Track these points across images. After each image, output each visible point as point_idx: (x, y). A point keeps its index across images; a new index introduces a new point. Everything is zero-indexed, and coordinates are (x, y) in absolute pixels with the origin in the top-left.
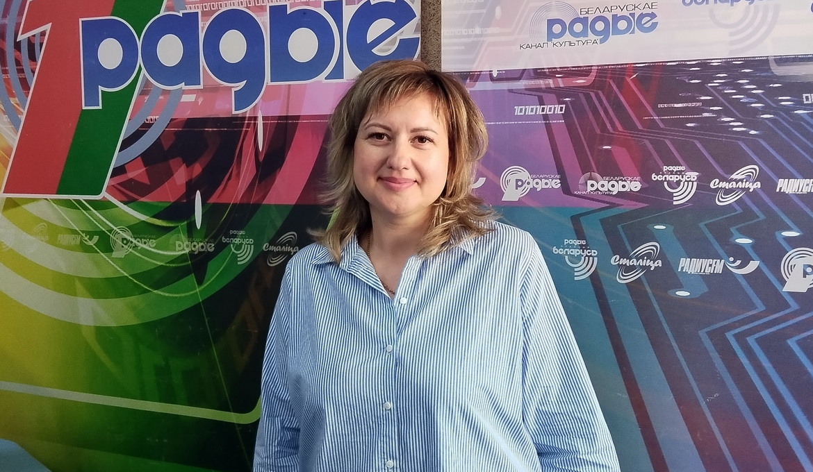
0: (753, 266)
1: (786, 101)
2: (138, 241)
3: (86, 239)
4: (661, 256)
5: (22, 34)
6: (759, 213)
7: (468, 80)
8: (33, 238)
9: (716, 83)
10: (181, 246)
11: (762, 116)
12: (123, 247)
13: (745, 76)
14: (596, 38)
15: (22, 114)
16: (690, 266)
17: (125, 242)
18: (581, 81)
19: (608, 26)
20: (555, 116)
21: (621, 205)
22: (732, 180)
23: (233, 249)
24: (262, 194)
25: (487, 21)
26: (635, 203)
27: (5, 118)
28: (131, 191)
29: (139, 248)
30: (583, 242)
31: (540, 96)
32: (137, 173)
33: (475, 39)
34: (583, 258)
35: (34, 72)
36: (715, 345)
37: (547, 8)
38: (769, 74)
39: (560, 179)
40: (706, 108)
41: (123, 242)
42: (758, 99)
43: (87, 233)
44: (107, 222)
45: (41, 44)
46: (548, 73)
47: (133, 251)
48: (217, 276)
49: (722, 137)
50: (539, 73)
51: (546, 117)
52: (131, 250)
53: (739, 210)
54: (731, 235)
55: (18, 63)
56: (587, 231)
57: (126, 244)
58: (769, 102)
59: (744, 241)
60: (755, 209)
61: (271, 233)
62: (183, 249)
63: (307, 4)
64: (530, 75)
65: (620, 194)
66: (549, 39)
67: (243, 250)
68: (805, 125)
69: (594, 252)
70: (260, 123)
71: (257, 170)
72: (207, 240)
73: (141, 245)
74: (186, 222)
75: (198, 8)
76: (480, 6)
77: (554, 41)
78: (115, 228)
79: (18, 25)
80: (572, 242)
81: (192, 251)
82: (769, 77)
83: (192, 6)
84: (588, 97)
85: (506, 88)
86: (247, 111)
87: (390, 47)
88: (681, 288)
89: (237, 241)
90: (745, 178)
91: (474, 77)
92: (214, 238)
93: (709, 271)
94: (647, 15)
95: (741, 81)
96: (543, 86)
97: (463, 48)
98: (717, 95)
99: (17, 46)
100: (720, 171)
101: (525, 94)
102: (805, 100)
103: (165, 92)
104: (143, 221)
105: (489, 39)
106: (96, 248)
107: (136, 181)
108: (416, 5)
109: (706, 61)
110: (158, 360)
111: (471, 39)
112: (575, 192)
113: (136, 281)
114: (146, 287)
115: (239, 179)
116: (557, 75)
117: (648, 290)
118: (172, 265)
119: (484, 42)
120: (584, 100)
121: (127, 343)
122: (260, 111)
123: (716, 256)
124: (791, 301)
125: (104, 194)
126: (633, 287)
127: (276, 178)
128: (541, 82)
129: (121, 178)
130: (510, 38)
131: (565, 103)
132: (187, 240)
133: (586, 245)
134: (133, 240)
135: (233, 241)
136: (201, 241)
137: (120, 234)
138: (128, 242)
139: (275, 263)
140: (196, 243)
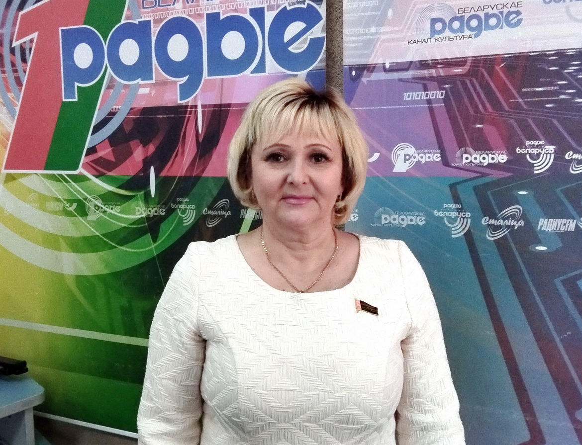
2: (107, 207)
3: (68, 205)
4: (524, 217)
5: (16, 41)
7: (365, 72)
8: (27, 205)
9: (571, 69)
10: (139, 211)
12: (95, 212)
14: (471, 33)
15: (17, 105)
16: (547, 225)
17: (97, 208)
18: (458, 71)
19: (481, 22)
20: (437, 101)
21: (491, 175)
23: (180, 214)
24: (201, 169)
25: (381, 21)
26: (501, 172)
27: (4, 109)
28: (101, 167)
29: (108, 213)
30: (459, 206)
31: (424, 83)
32: (105, 152)
33: (371, 37)
34: (459, 219)
35: (25, 72)
36: (568, 291)
37: (430, 9)
39: (440, 153)
40: (563, 91)
41: (95, 208)
43: (68, 201)
44: (83, 192)
45: (31, 49)
46: (431, 65)
47: (103, 215)
48: (168, 235)
49: (576, 115)
50: (423, 65)
51: (429, 101)
52: (101, 214)
55: (13, 65)
56: (462, 196)
57: (97, 210)
61: (209, 200)
62: (141, 214)
63: (236, 11)
64: (416, 66)
65: (490, 165)
66: (432, 35)
67: (187, 214)
69: (468, 215)
70: (200, 110)
71: (198, 149)
72: (159, 206)
73: (109, 211)
74: (143, 192)
75: (151, 17)
76: (375, 8)
77: (437, 36)
78: (89, 197)
79: (13, 34)
80: (450, 206)
81: (148, 215)
83: (146, 15)
84: (464, 84)
85: (397, 78)
86: (189, 101)
87: (301, 45)
88: (539, 243)
89: (182, 207)
91: (371, 68)
92: (165, 204)
93: (563, 229)
94: (514, 12)
96: (427, 75)
97: (362, 44)
98: (571, 79)
99: (12, 51)
100: (574, 144)
101: (412, 82)
103: (126, 86)
104: (110, 191)
105: (382, 37)
106: (75, 213)
107: (104, 159)
108: (322, 9)
109: (563, 51)
110: (124, 301)
111: (368, 37)
112: (453, 165)
113: (106, 240)
114: (113, 244)
115: (184, 156)
116: (438, 66)
117: (512, 245)
118: (133, 226)
119: (378, 39)
120: (460, 86)
121: (100, 288)
122: (199, 101)
123: (570, 217)
125: (81, 169)
126: (500, 243)
127: (212, 155)
128: (426, 71)
129: (93, 157)
130: (400, 35)
131: (445, 89)
132: (144, 205)
133: (462, 209)
134: (102, 206)
135: (180, 207)
136: (155, 207)
137: (93, 201)
138: (99, 208)
139: (212, 224)
140: (151, 209)
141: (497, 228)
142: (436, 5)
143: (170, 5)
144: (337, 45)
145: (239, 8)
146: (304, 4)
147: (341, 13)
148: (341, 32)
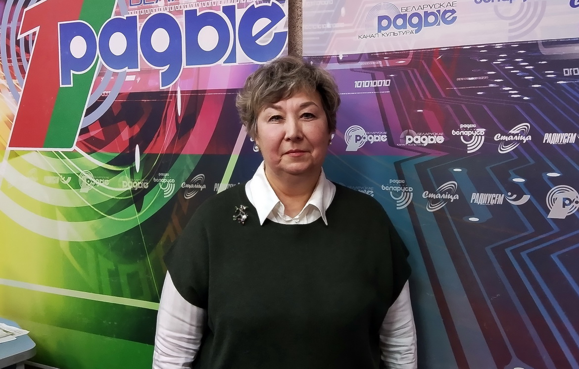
0: (526, 198)
1: (550, 74)
2: (97, 181)
3: (63, 179)
4: (458, 191)
5: (21, 34)
6: (530, 159)
7: (322, 63)
8: (27, 179)
9: (499, 61)
10: (125, 184)
11: (533, 86)
12: (87, 185)
13: (520, 56)
14: (412, 29)
15: (20, 91)
17: (88, 181)
18: (401, 62)
19: (421, 20)
20: (383, 88)
21: (430, 154)
22: (510, 134)
23: (161, 187)
24: (180, 147)
25: (335, 19)
26: (438, 152)
27: (10, 94)
28: (91, 145)
29: (98, 186)
30: (403, 182)
31: (372, 73)
32: (97, 132)
33: (327, 32)
34: (402, 193)
35: (28, 61)
36: (497, 257)
37: (377, 8)
38: (539, 54)
40: (492, 80)
41: (87, 181)
42: (529, 72)
43: (64, 175)
44: (77, 167)
45: (33, 41)
46: (378, 57)
47: (94, 188)
48: (151, 205)
49: (503, 102)
50: (372, 57)
51: (377, 89)
53: (516, 157)
54: (510, 175)
55: (18, 55)
56: (406, 173)
57: (89, 183)
58: (538, 75)
59: (519, 180)
60: (527, 156)
61: (186, 175)
62: (127, 187)
63: (211, 8)
64: (366, 58)
65: (429, 146)
66: (379, 31)
67: (168, 187)
68: (564, 92)
69: (410, 189)
70: (179, 95)
71: (177, 129)
72: (143, 180)
73: (99, 184)
74: (129, 167)
75: (137, 13)
76: (330, 7)
77: (383, 32)
79: (18, 28)
80: (395, 181)
81: (134, 188)
82: (538, 56)
83: (133, 12)
84: (406, 73)
85: (349, 68)
86: (170, 87)
87: (267, 39)
88: (473, 215)
89: (164, 181)
90: (520, 132)
91: (326, 59)
92: (148, 179)
94: (449, 11)
95: (517, 60)
96: (375, 66)
97: (318, 38)
98: (499, 70)
99: (18, 43)
100: (502, 128)
101: (362, 72)
102: (565, 73)
103: (115, 74)
104: (101, 167)
105: (337, 32)
106: (70, 186)
107: (96, 138)
108: (285, 8)
109: (492, 45)
110: (111, 265)
111: (324, 32)
112: (397, 145)
113: (96, 210)
114: (103, 214)
115: (165, 136)
116: (385, 58)
117: (449, 217)
118: (119, 198)
119: (333, 34)
120: (404, 76)
121: (90, 253)
122: (179, 87)
123: (499, 192)
124: (553, 225)
125: (75, 147)
126: (437, 215)
127: (190, 135)
128: (374, 63)
129: (86, 136)
130: (351, 31)
131: (390, 78)
132: (130, 180)
133: (405, 184)
134: (94, 180)
135: (161, 180)
136: (139, 181)
137: (85, 176)
138: (90, 182)
139: (190, 196)
140: (136, 183)
141: (435, 201)
142: (382, 4)
143: (153, 3)
144: (298, 39)
145: (213, 5)
146: (269, 2)
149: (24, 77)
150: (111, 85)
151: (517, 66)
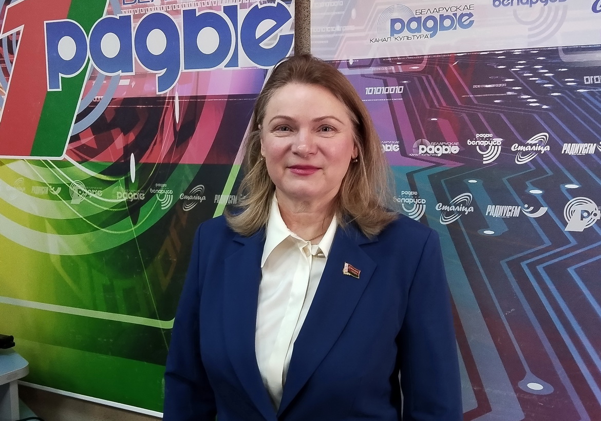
0: (543, 211)
1: (571, 82)
2: (90, 192)
3: (52, 189)
4: (473, 203)
5: (3, 34)
6: (548, 170)
8: (14, 189)
9: (517, 68)
10: (120, 195)
11: (552, 94)
12: (79, 196)
13: (539, 63)
14: (427, 33)
15: (4, 95)
16: (495, 211)
17: (80, 192)
18: (415, 68)
19: (436, 23)
20: (396, 95)
21: (444, 164)
22: (528, 145)
23: (158, 198)
24: (179, 156)
25: (346, 21)
26: (455, 163)
28: (84, 154)
29: (90, 197)
30: (416, 193)
31: (385, 79)
32: (89, 140)
33: (336, 35)
34: (415, 205)
35: (12, 63)
36: (512, 272)
37: (390, 10)
38: (559, 61)
39: (399, 144)
40: (510, 88)
41: (78, 192)
42: (549, 80)
43: (53, 185)
44: (67, 177)
45: (17, 42)
46: (390, 62)
47: (86, 199)
48: (147, 218)
49: (521, 110)
50: (384, 62)
51: (389, 96)
52: (84, 198)
53: (533, 168)
54: (526, 187)
56: (419, 185)
57: (81, 194)
58: (558, 83)
59: (536, 192)
60: (545, 167)
61: (185, 186)
62: (122, 198)
63: (211, 8)
64: (377, 63)
65: (443, 156)
66: (392, 35)
67: (165, 198)
68: (585, 101)
69: (423, 201)
70: (177, 101)
71: (175, 137)
72: (139, 191)
73: (91, 195)
74: (124, 178)
75: (131, 12)
76: (340, 9)
77: (396, 36)
80: (407, 193)
81: (129, 199)
82: (559, 63)
83: (127, 11)
84: (421, 80)
85: (359, 73)
86: (167, 92)
87: (272, 42)
88: (487, 228)
89: (161, 192)
90: (538, 143)
92: (145, 189)
93: (509, 215)
94: (466, 15)
95: (536, 67)
96: (387, 72)
97: (327, 42)
98: (517, 77)
100: (519, 138)
101: (373, 78)
102: (585, 81)
103: (108, 78)
104: (93, 177)
105: (347, 35)
106: (60, 197)
107: (88, 147)
108: (291, 8)
109: (510, 51)
110: (105, 280)
111: (333, 35)
112: (410, 155)
113: (89, 222)
114: (95, 226)
115: (162, 144)
116: (398, 63)
117: (463, 229)
118: (114, 210)
119: (343, 37)
120: (417, 82)
121: (83, 268)
122: (177, 92)
123: (515, 204)
124: (571, 238)
125: (65, 156)
126: (452, 228)
127: (188, 144)
128: (386, 68)
129: (77, 144)
130: (363, 34)
131: (403, 84)
132: (125, 191)
133: (418, 196)
134: (86, 191)
135: (158, 192)
136: (135, 192)
137: (76, 186)
138: (82, 192)
139: (189, 208)
140: (131, 193)
141: (449, 214)
142: (396, 6)
143: (149, 1)
144: (305, 42)
145: (214, 5)
146: (274, 3)
147: (309, 12)
148: (309, 30)
149: (8, 80)
150: (103, 90)
151: (536, 73)
